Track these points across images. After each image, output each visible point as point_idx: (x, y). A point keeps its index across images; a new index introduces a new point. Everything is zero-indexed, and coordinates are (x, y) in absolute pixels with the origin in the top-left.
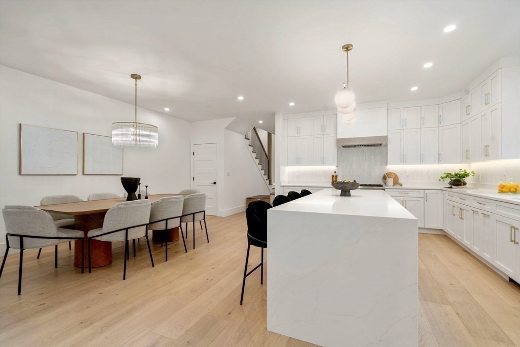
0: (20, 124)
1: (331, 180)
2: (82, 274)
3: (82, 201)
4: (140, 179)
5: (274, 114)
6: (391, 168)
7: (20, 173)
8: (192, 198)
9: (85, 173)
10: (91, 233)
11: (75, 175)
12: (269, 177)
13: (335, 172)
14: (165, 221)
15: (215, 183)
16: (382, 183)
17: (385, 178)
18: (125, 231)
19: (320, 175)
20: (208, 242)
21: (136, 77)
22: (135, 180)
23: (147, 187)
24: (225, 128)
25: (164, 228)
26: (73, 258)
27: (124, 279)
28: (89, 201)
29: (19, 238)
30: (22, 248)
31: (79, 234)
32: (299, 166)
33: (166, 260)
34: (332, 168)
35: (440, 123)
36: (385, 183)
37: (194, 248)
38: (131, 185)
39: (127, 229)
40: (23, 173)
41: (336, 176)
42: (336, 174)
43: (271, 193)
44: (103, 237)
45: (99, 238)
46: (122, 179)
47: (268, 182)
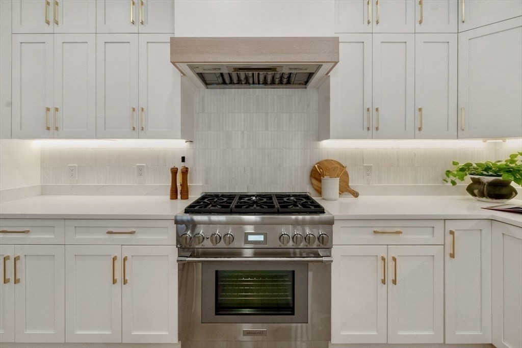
1: (169, 184)
6: (331, 147)
13: (183, 159)
16: (308, 190)
17: (317, 175)
32: (54, 137)
35: (460, 21)
36: (319, 192)
41: (185, 172)
42: (186, 164)
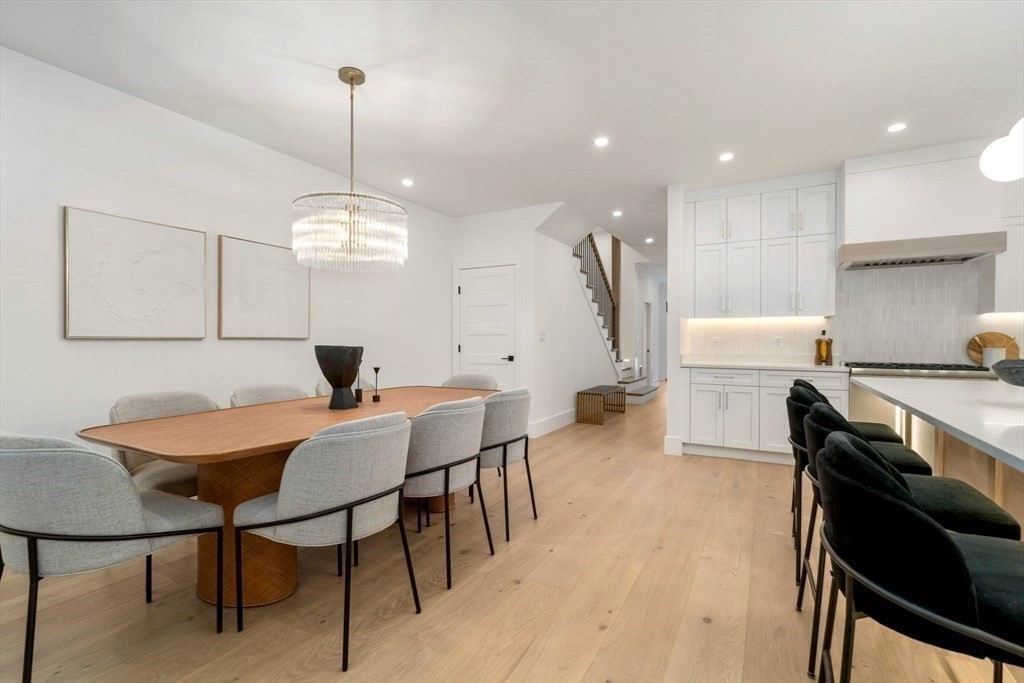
0: (65, 208)
1: (806, 353)
2: (217, 636)
3: (219, 410)
4: (362, 348)
5: (664, 190)
7: (65, 335)
8: (501, 402)
9: (224, 335)
10: (245, 514)
11: (200, 339)
12: (615, 345)
13: (824, 333)
14: (442, 472)
15: (511, 359)
18: (344, 513)
19: (778, 341)
20: (536, 517)
21: (352, 77)
22: (352, 354)
23: (377, 370)
24: (537, 229)
25: (439, 490)
26: (195, 565)
27: (345, 668)
28: (233, 407)
29: (25, 540)
30: (35, 576)
31: (211, 516)
32: (727, 317)
33: (449, 586)
34: (815, 322)
37: (508, 539)
38: (339, 365)
39: (349, 508)
40: (71, 333)
41: (829, 343)
43: (620, 380)
44: (279, 529)
45: (266, 533)
46: (319, 349)
47: (613, 355)
